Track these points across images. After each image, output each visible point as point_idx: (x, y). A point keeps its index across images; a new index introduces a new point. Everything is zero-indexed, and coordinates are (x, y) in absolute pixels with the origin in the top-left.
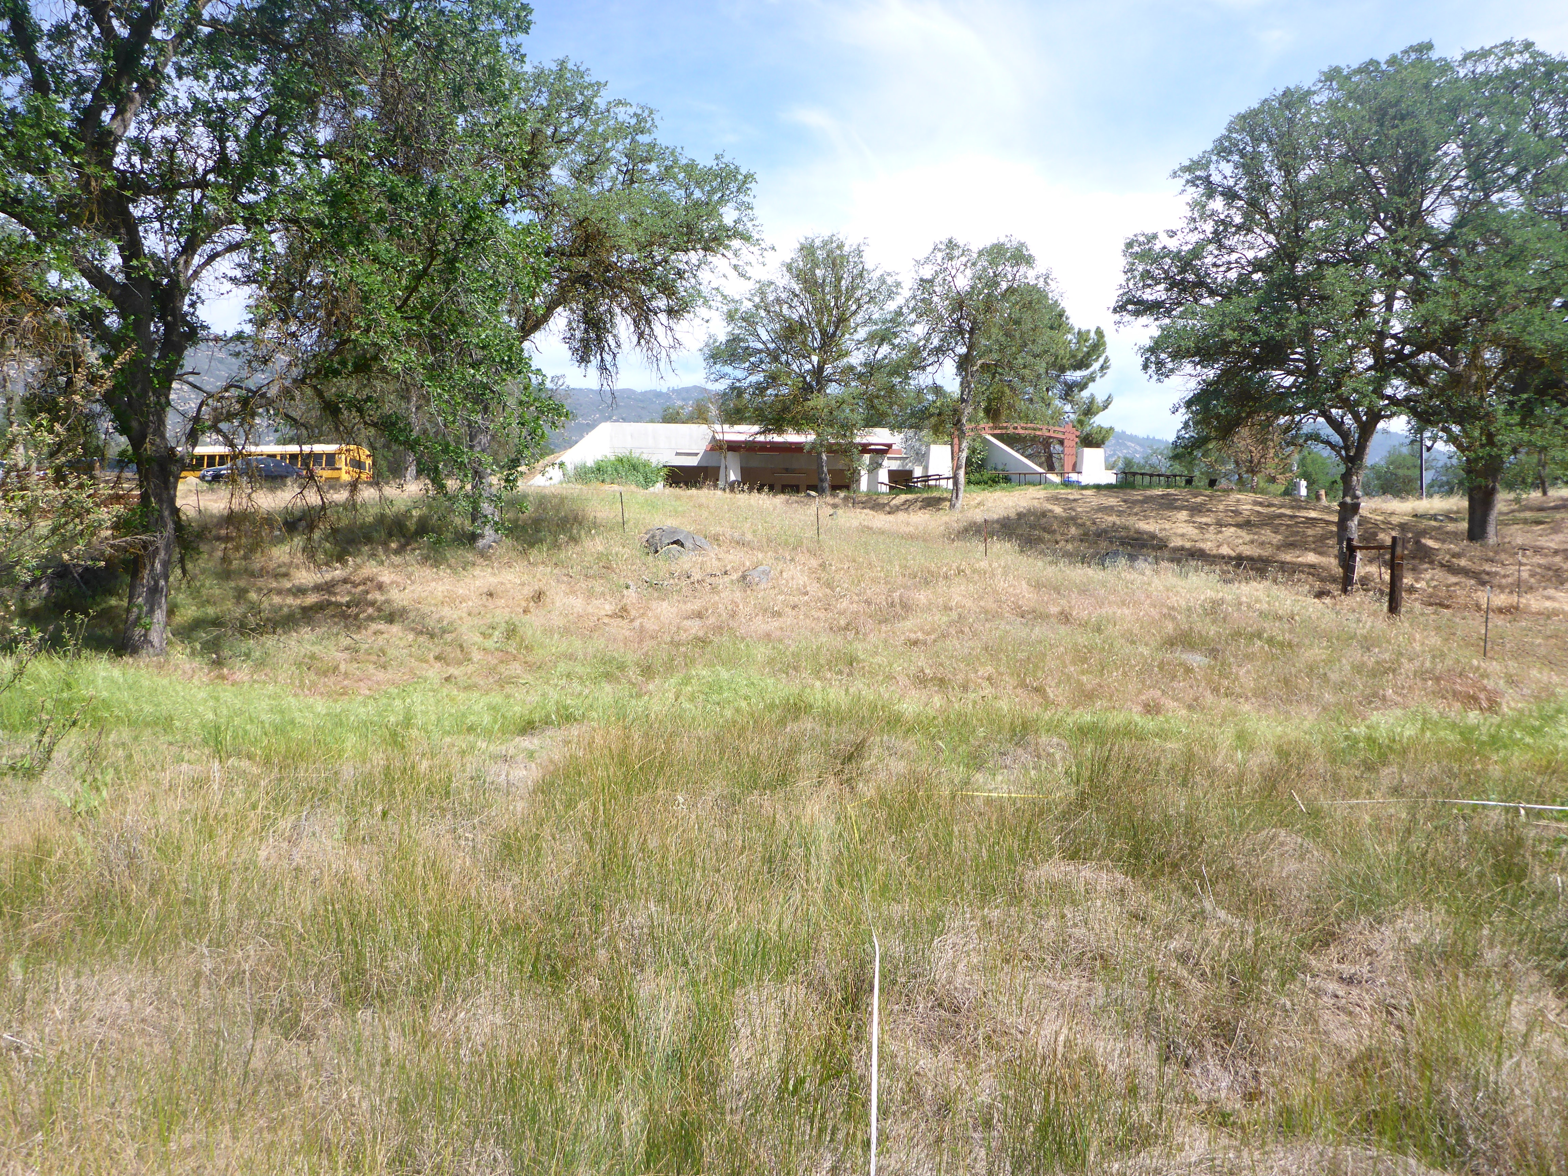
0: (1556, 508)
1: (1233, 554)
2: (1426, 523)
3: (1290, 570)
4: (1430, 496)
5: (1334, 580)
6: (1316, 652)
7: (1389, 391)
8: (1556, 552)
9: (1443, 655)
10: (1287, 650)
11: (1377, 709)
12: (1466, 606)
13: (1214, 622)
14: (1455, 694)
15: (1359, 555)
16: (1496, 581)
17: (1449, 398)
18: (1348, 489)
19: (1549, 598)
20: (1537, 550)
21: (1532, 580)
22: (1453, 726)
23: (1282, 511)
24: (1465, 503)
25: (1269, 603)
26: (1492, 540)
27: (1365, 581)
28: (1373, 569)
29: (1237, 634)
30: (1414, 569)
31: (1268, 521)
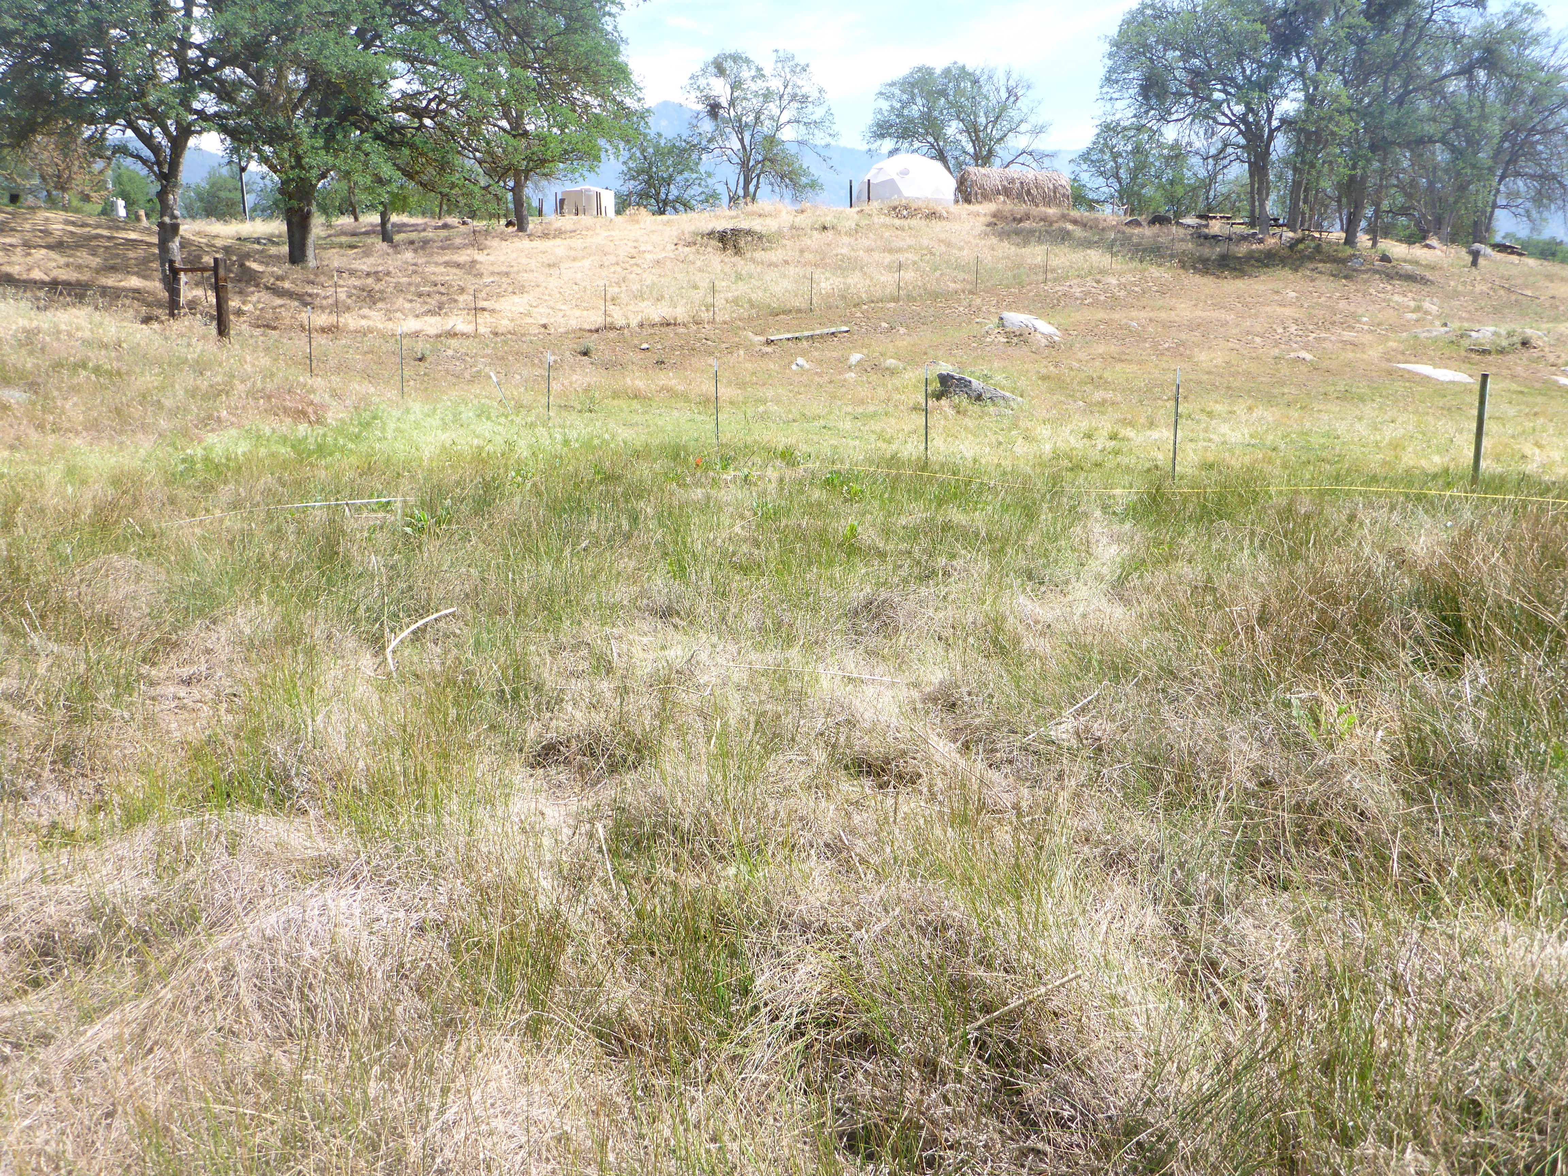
0: (367, 233)
1: (46, 279)
2: (249, 246)
3: (113, 295)
4: (252, 219)
5: (160, 305)
6: (148, 379)
7: (196, 105)
8: (368, 275)
9: (272, 375)
10: (116, 379)
11: (213, 430)
12: (292, 327)
13: (31, 353)
14: (286, 410)
15: (183, 278)
16: (317, 302)
17: (257, 117)
18: (165, 209)
19: (364, 317)
20: (352, 273)
21: (349, 301)
22: (284, 440)
23: (99, 231)
24: (284, 228)
25: (92, 331)
26: (312, 263)
27: (192, 305)
28: (199, 292)
29: (58, 365)
30: (240, 292)
31: (84, 242)
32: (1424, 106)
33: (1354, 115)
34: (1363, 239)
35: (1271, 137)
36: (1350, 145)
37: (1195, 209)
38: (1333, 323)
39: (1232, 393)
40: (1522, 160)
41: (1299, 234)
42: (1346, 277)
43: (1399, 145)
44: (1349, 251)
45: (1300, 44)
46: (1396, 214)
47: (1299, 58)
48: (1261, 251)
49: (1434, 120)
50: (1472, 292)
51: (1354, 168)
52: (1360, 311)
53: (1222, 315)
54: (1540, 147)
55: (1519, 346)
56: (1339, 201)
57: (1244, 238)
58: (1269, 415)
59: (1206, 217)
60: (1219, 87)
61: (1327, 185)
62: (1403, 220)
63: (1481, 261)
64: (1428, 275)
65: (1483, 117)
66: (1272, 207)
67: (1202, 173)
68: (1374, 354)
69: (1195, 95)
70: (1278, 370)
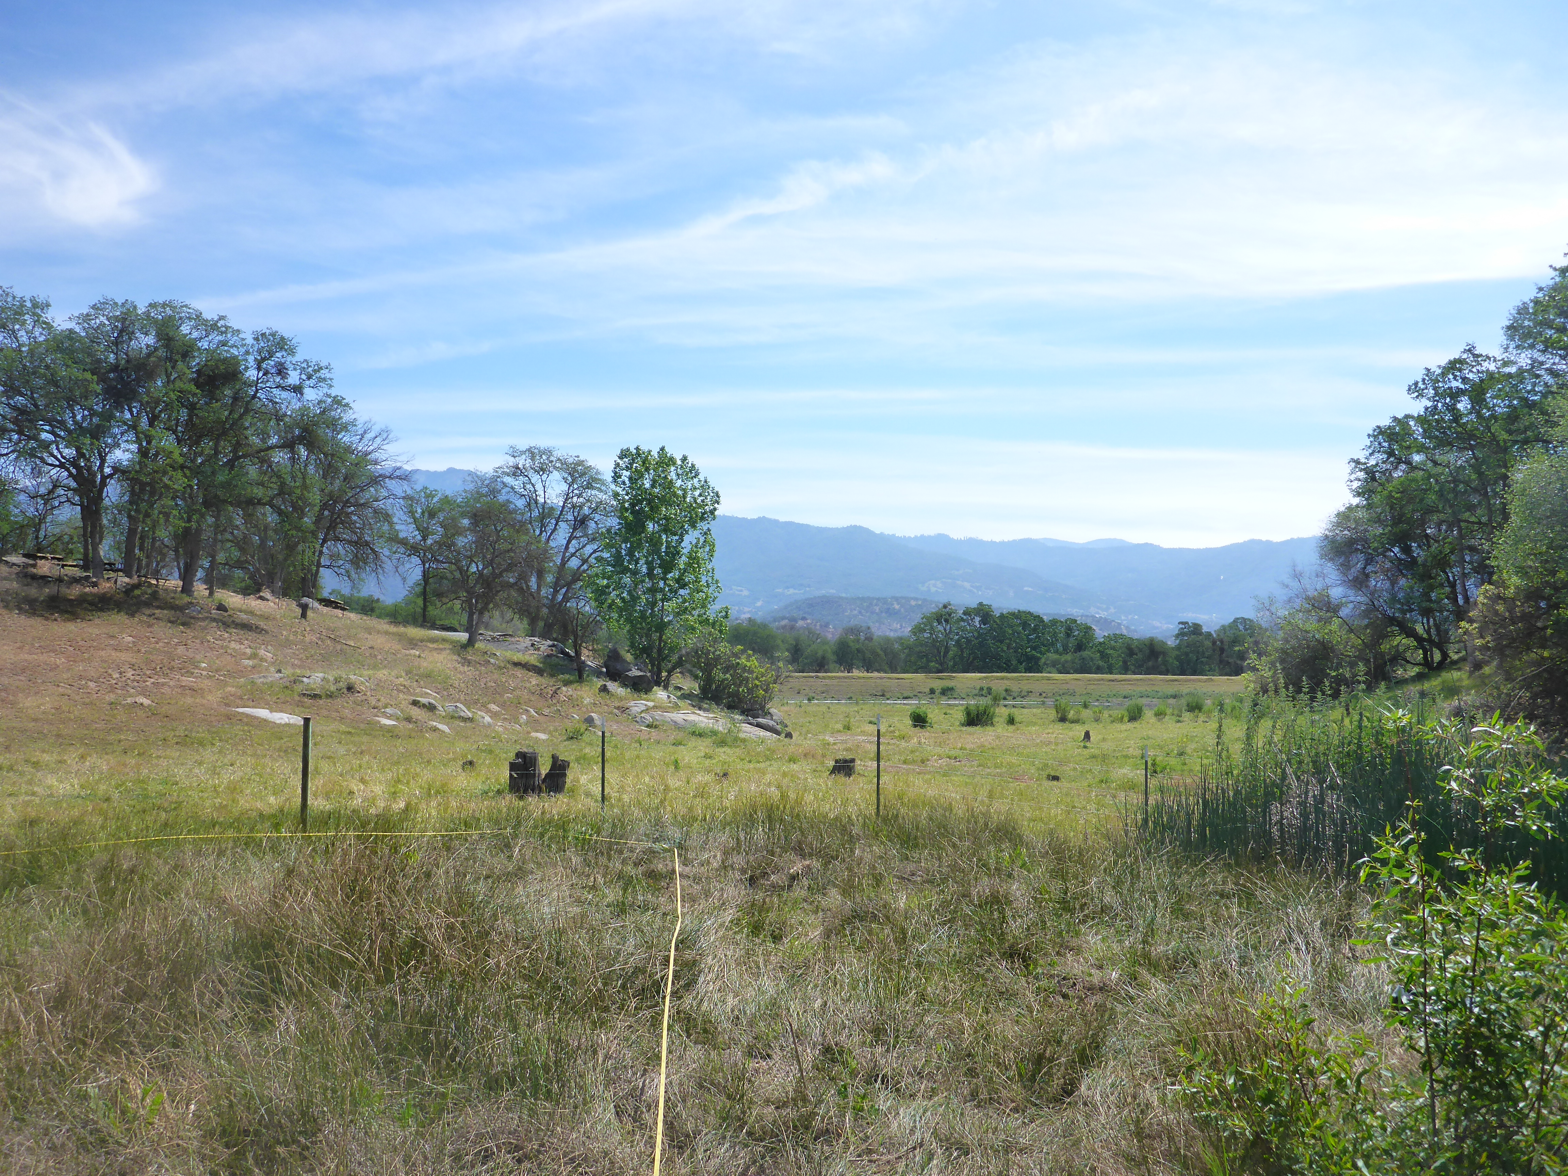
32: (253, 471)
33: (187, 472)
34: (200, 589)
35: (103, 484)
36: (184, 499)
37: (23, 547)
38: (171, 669)
39: (62, 741)
40: (340, 529)
41: (135, 580)
42: (183, 624)
43: (231, 504)
44: (186, 599)
45: (133, 399)
46: (232, 567)
47: (132, 414)
48: (94, 595)
49: (262, 484)
50: (303, 641)
51: (189, 521)
52: (198, 657)
53: (52, 659)
54: (354, 518)
55: (345, 691)
56: (176, 551)
57: (76, 580)
58: (103, 763)
59: (34, 557)
60: (47, 428)
61: (164, 534)
62: (239, 573)
63: (310, 613)
64: (262, 624)
65: (305, 487)
66: (106, 550)
67: (31, 511)
68: (213, 698)
69: (20, 432)
70: (114, 716)
